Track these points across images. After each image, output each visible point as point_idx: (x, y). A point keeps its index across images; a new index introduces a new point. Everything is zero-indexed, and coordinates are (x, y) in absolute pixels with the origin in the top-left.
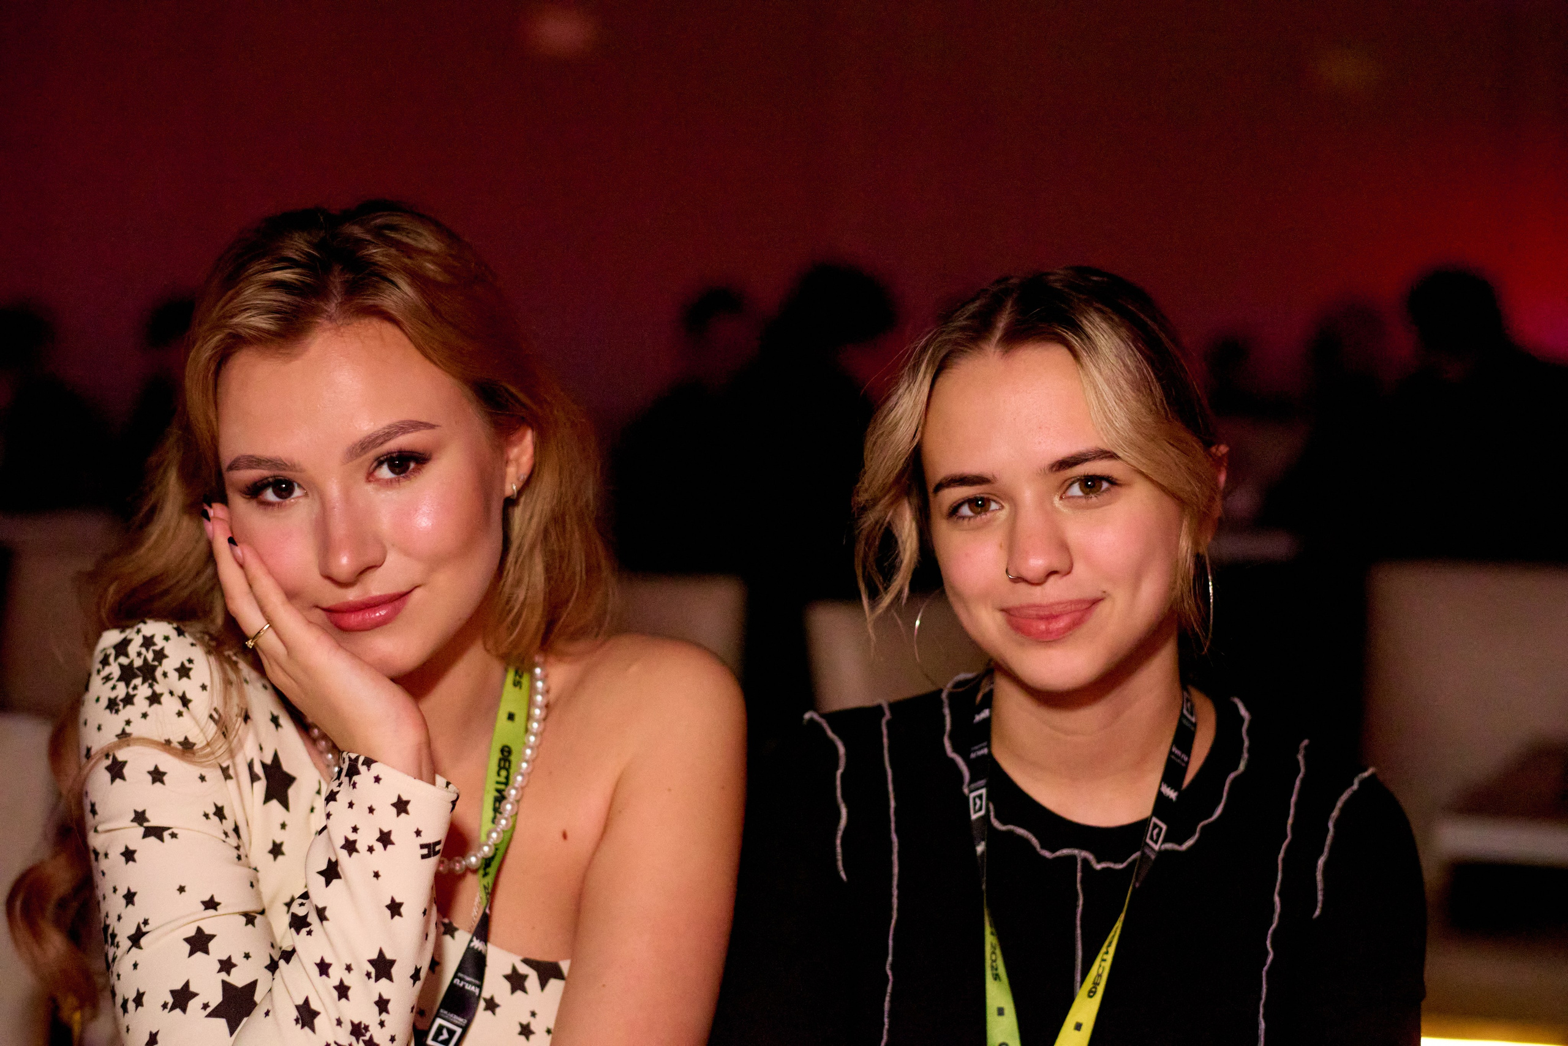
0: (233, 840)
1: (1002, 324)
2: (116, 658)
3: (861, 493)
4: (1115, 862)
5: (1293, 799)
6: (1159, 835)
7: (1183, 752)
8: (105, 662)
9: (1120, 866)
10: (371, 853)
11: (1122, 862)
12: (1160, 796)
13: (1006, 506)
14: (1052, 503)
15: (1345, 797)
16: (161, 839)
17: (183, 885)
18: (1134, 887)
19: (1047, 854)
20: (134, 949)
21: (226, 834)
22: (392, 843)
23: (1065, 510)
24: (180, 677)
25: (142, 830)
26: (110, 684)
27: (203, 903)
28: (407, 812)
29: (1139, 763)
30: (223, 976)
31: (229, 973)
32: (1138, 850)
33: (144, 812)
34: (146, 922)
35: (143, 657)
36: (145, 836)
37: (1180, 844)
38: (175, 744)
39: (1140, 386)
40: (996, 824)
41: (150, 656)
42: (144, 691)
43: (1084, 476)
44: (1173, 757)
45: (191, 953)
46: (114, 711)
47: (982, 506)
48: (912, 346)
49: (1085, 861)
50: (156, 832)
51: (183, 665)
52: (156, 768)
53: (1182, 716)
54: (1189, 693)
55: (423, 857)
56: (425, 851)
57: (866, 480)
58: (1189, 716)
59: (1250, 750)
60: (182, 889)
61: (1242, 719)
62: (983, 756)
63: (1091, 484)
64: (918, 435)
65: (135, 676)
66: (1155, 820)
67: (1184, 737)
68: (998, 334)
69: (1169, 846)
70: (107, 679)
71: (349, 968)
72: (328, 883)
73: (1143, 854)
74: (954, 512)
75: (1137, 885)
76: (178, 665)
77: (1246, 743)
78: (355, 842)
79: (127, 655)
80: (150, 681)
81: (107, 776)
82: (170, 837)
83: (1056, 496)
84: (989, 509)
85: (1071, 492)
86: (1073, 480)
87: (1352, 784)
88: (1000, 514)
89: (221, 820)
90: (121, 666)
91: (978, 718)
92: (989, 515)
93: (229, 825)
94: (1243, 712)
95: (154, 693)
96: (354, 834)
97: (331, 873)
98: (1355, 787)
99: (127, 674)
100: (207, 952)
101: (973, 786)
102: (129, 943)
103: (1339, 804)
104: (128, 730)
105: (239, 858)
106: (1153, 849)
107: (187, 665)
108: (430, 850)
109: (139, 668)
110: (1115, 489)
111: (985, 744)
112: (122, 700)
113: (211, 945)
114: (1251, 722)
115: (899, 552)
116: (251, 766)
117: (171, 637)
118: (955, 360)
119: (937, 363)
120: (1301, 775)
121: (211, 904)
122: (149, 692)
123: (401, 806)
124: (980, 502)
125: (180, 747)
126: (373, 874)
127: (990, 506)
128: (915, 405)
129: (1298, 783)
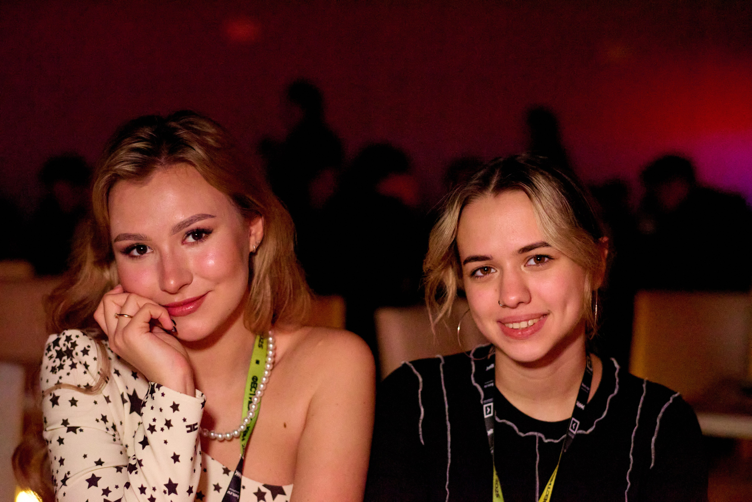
0: (112, 432)
1: (494, 181)
2: (54, 347)
3: (427, 264)
4: (555, 439)
5: (640, 406)
6: (576, 426)
7: (587, 386)
8: (49, 350)
9: (556, 441)
10: (163, 431)
11: (558, 439)
12: (576, 407)
13: (499, 271)
14: (521, 269)
15: (666, 406)
16: (75, 432)
17: (86, 454)
18: (563, 451)
19: (522, 434)
20: (63, 486)
21: (107, 429)
22: (172, 426)
23: (527, 272)
24: (84, 355)
25: (66, 429)
26: (53, 360)
27: (95, 462)
28: (178, 410)
29: (567, 391)
30: (105, 497)
31: (107, 496)
32: (565, 434)
33: (67, 420)
34: (69, 473)
35: (66, 346)
36: (68, 431)
37: (586, 430)
38: (82, 387)
39: (562, 211)
40: (497, 419)
41: (69, 345)
42: (68, 362)
43: (536, 255)
44: (582, 388)
45: (89, 487)
46: (54, 373)
47: (487, 270)
48: (450, 194)
49: (540, 438)
50: (73, 429)
51: (85, 348)
52: (73, 399)
53: (587, 368)
54: (590, 357)
55: (188, 432)
56: (189, 429)
57: (429, 257)
58: (589, 368)
59: (619, 384)
60: (85, 456)
61: (615, 369)
62: (491, 387)
63: (540, 259)
64: (454, 236)
65: (64, 355)
66: (573, 419)
67: (587, 379)
68: (492, 186)
69: (581, 432)
70: (51, 357)
71: (154, 489)
72: (143, 448)
73: (568, 435)
74: (473, 273)
75: (565, 451)
76: (82, 349)
77: (617, 380)
78: (154, 426)
79: (58, 346)
80: (71, 357)
81: (51, 404)
82: (79, 431)
83: (522, 265)
84: (490, 272)
85: (529, 263)
86: (530, 257)
87: (669, 400)
88: (495, 274)
89: (105, 423)
90: (57, 351)
91: (488, 368)
92: (490, 275)
93: (109, 425)
94: (617, 365)
95: (73, 363)
96: (154, 422)
97: (145, 443)
98: (671, 401)
99: (60, 354)
100: (96, 485)
101: (485, 401)
102: (61, 484)
103: (663, 410)
104: (60, 381)
105: (114, 440)
106: (572, 433)
107: (87, 348)
108: (192, 428)
109: (65, 352)
110: (550, 261)
111: (492, 381)
112: (58, 367)
113: (99, 482)
114: (620, 370)
115: (447, 292)
116: (122, 396)
117: (80, 336)
118: (471, 200)
119: (463, 201)
120: (644, 395)
121: (99, 463)
122: (71, 363)
123: (175, 407)
124: (486, 269)
125: (84, 388)
126: (164, 442)
127: (491, 270)
128: (452, 222)
129: (642, 399)
